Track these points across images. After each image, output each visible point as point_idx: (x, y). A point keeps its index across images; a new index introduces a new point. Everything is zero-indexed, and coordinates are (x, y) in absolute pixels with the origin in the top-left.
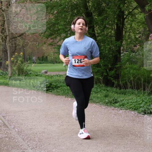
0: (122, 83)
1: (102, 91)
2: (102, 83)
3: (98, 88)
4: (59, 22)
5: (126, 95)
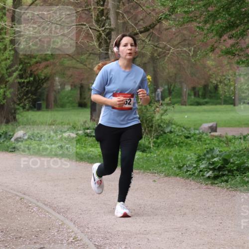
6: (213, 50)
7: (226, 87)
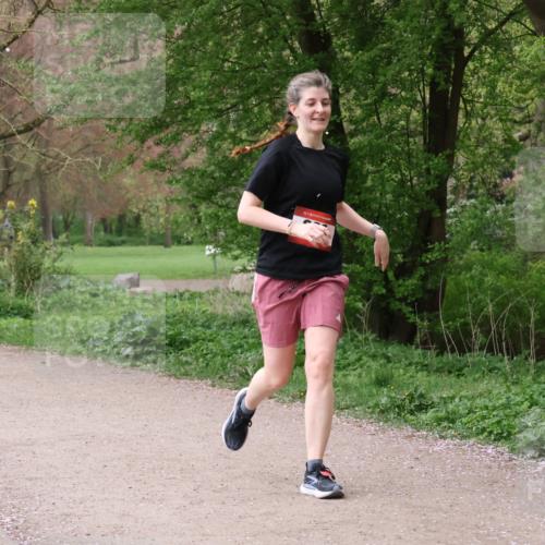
0: (448, 328)
1: (365, 358)
2: (365, 326)
3: (347, 347)
4: (192, 73)
5: (462, 378)
6: (131, 161)
7: (152, 219)
